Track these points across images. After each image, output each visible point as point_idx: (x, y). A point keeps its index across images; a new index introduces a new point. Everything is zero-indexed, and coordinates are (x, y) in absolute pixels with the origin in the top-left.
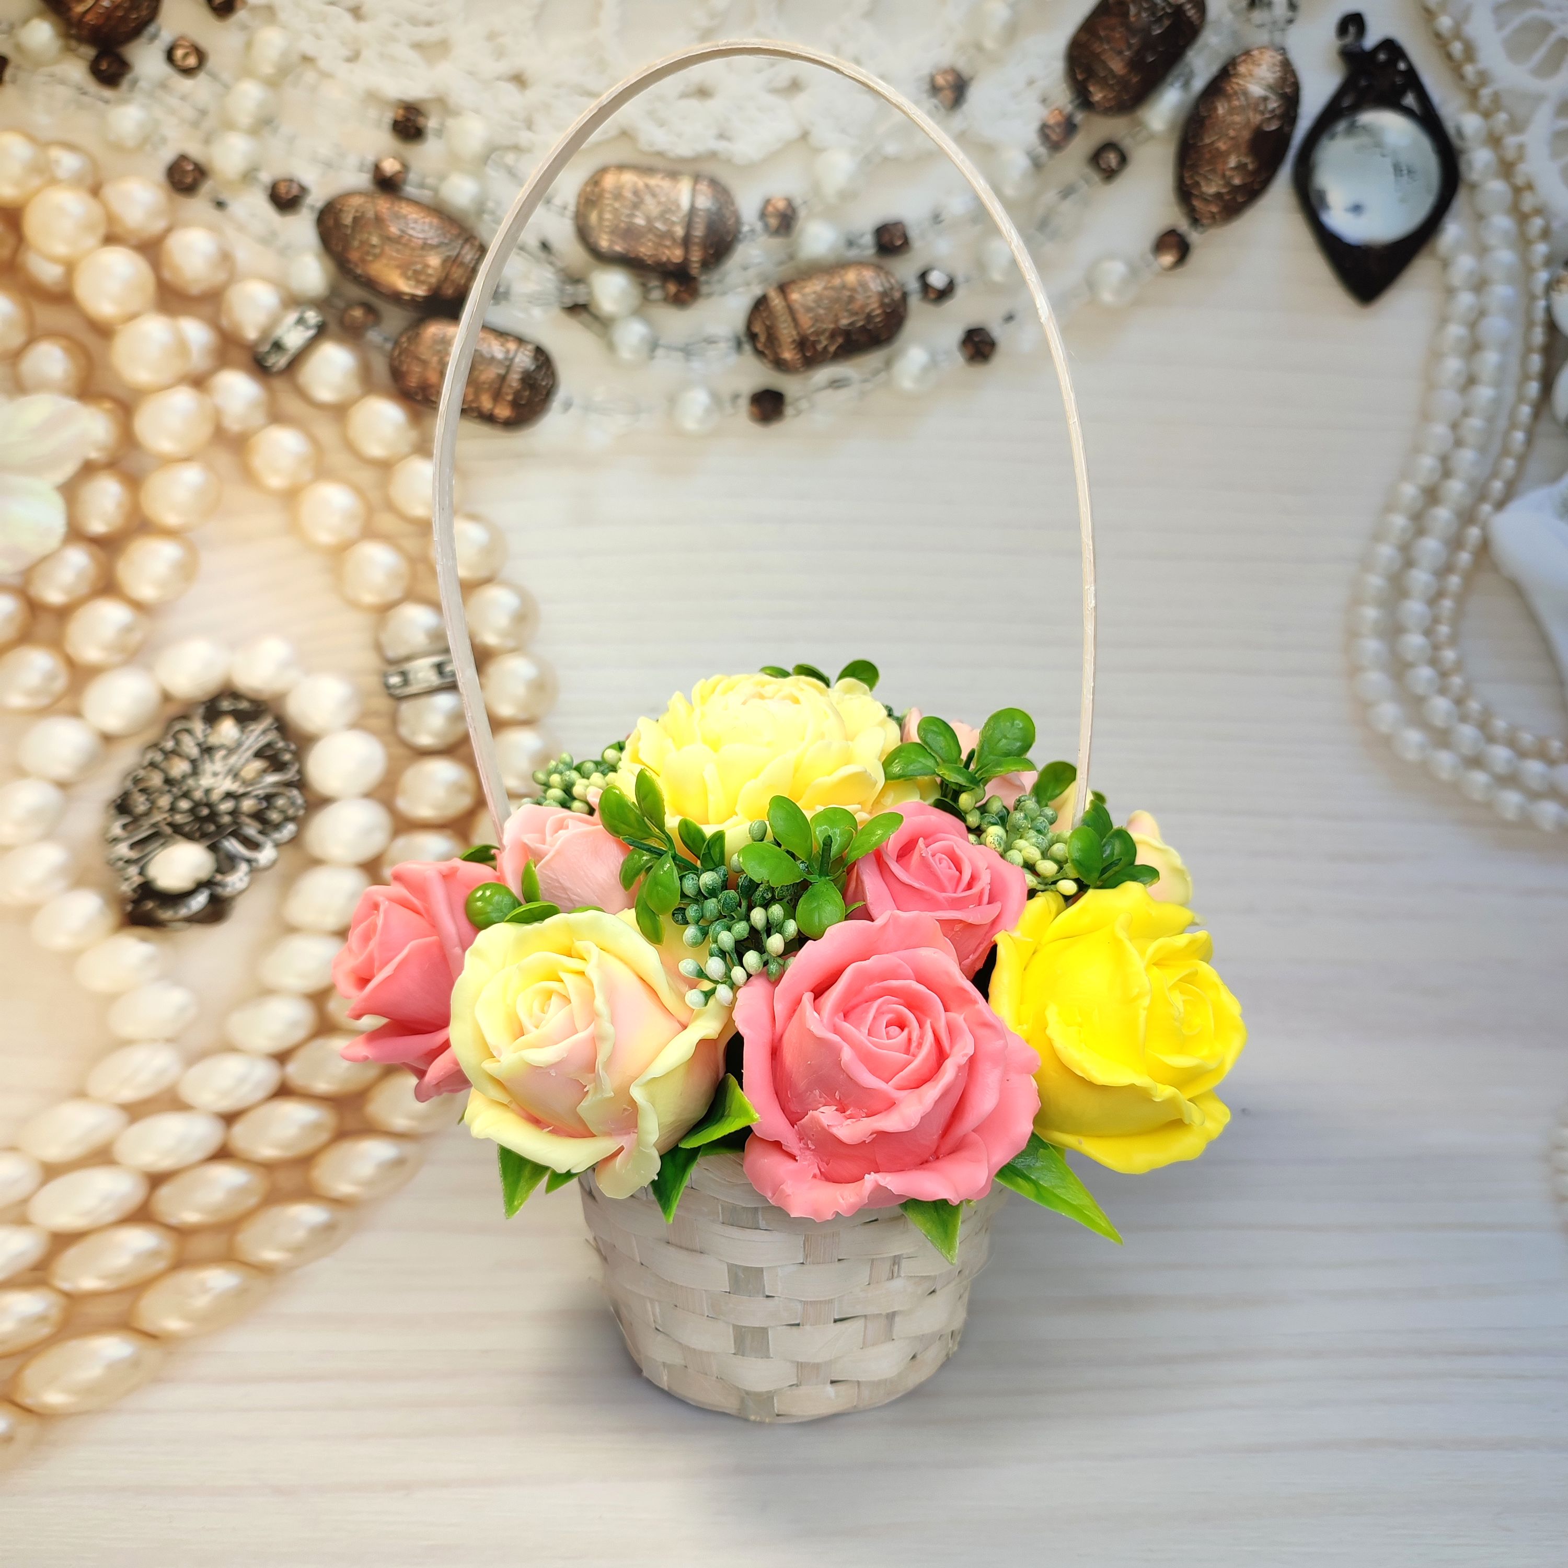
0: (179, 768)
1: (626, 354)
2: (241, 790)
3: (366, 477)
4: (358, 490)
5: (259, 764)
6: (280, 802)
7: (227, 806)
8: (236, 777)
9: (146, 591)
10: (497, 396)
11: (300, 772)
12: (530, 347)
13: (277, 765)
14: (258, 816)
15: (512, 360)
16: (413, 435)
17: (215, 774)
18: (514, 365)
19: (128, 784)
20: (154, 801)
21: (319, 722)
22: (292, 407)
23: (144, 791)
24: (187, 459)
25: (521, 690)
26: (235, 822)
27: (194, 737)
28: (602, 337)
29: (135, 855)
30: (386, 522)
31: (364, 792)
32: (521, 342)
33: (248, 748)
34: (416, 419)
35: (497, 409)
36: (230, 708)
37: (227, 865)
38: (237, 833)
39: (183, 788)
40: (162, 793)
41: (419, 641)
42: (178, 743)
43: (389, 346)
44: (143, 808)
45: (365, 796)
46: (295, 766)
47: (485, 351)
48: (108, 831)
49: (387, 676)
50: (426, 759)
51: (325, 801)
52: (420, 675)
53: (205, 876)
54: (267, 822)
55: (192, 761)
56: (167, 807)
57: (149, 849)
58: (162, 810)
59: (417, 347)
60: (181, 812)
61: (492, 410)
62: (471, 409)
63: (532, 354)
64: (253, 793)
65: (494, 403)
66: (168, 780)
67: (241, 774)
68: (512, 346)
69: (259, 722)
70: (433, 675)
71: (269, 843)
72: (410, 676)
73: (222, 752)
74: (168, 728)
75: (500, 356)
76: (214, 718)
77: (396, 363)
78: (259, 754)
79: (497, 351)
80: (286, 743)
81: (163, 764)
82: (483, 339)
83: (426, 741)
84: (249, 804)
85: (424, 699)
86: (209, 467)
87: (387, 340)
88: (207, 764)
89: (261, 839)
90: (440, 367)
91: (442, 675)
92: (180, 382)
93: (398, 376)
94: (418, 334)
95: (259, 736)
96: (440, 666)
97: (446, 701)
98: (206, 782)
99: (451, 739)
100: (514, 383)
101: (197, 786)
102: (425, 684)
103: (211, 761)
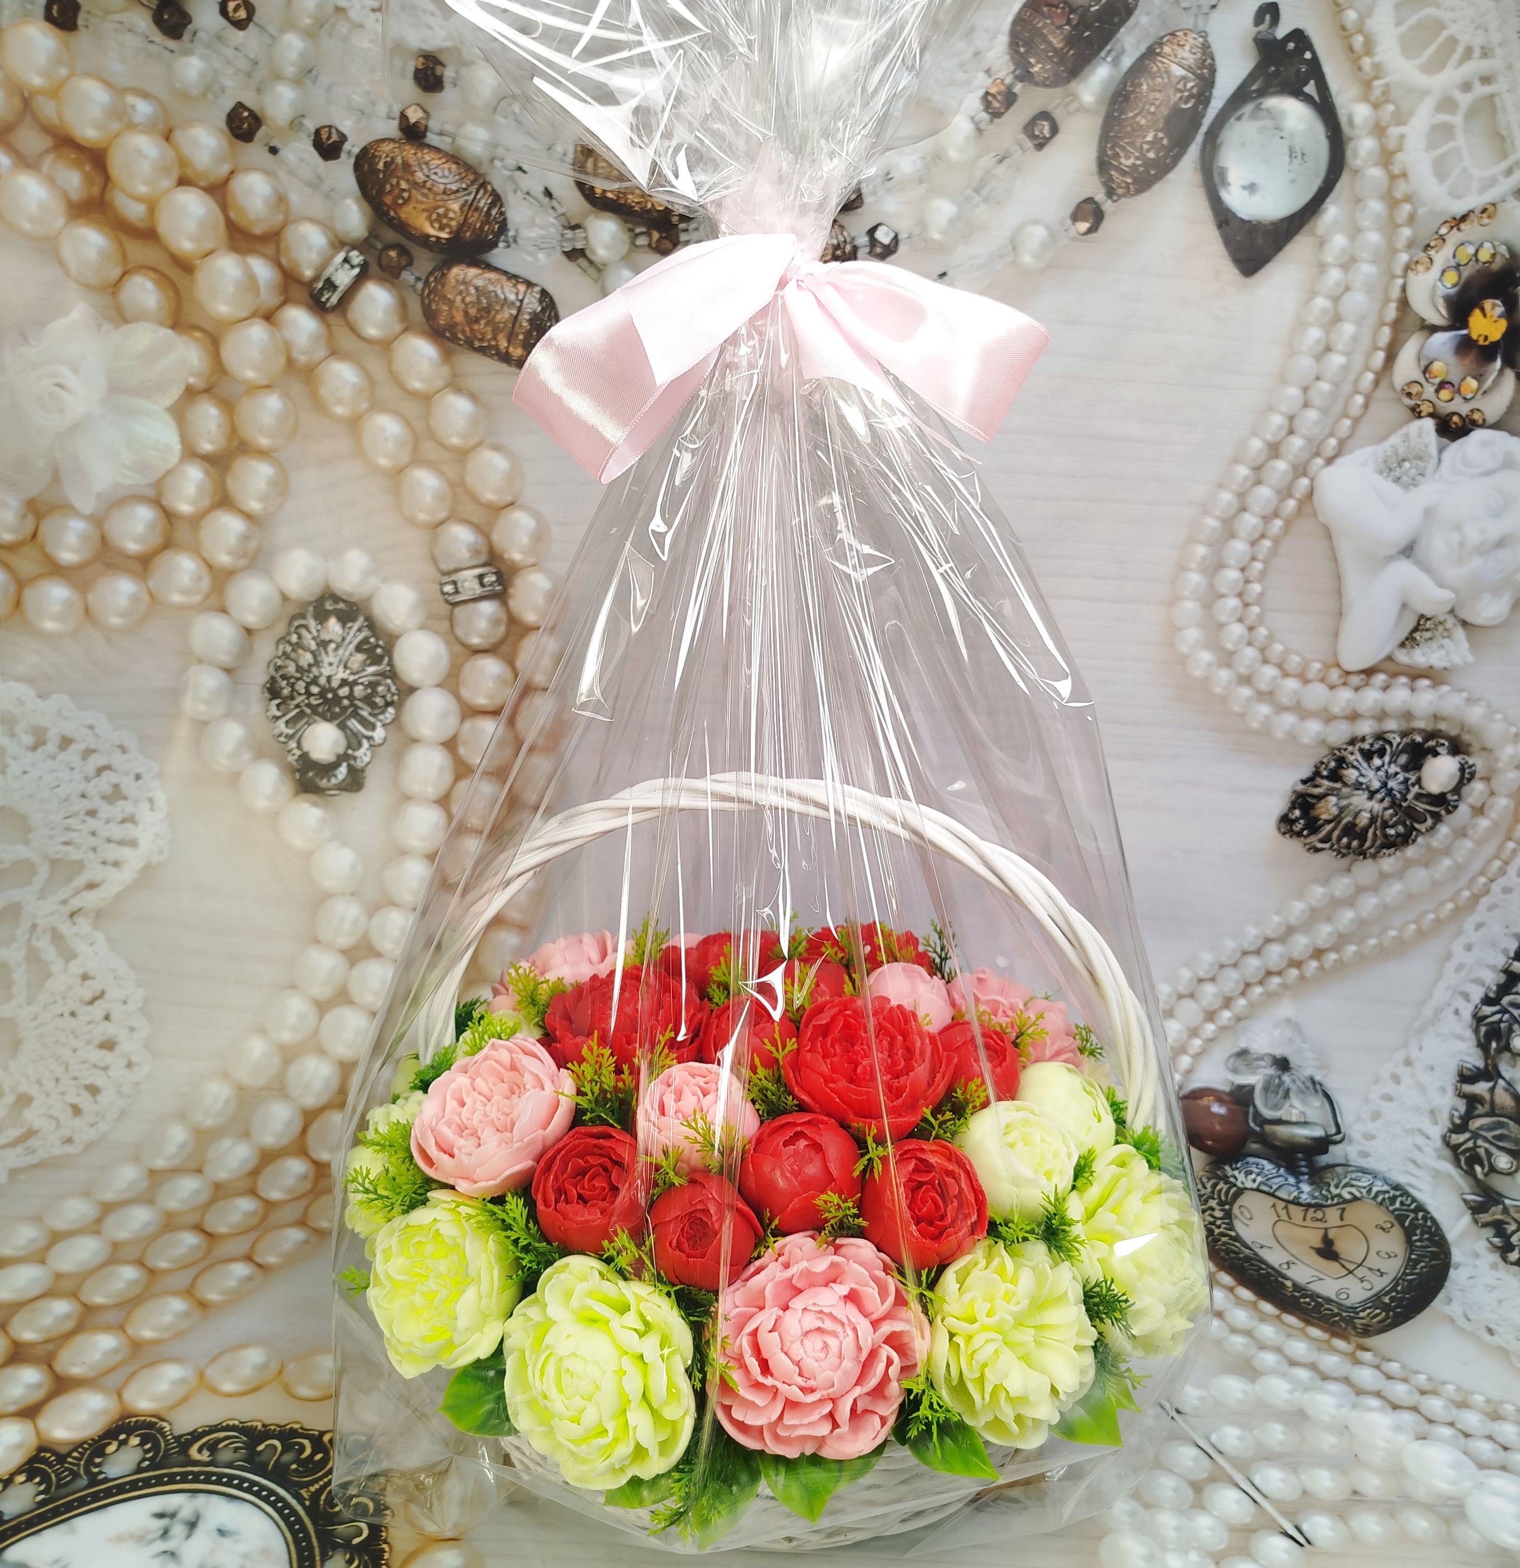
0: (306, 659)
2: (351, 678)
3: (412, 408)
4: (406, 421)
5: (361, 657)
6: (380, 689)
7: (344, 692)
8: (346, 667)
9: (254, 505)
10: (511, 338)
11: (390, 664)
12: (537, 289)
13: (377, 660)
14: (368, 700)
15: (521, 301)
16: (445, 370)
17: (331, 664)
18: (524, 306)
19: (272, 671)
20: (292, 686)
21: (397, 622)
22: (346, 340)
23: (284, 677)
24: (268, 386)
25: (541, 601)
26: (352, 705)
27: (310, 632)
28: (596, 281)
29: (291, 732)
30: (430, 450)
31: (437, 682)
32: (530, 284)
33: (350, 643)
34: (447, 355)
35: (511, 349)
36: (331, 608)
37: (354, 741)
38: (355, 714)
39: (311, 675)
40: (298, 679)
41: (463, 555)
42: (300, 637)
43: (420, 285)
44: (286, 692)
45: (438, 686)
46: (386, 659)
47: (499, 292)
48: (267, 711)
49: (442, 585)
50: (478, 656)
51: (412, 690)
52: (466, 584)
53: (341, 750)
54: (373, 705)
55: (313, 653)
56: (303, 691)
57: (298, 726)
58: (300, 694)
59: (443, 286)
60: (313, 695)
61: (507, 348)
62: (490, 347)
63: (538, 296)
64: (360, 681)
65: (509, 342)
66: (299, 669)
67: (349, 665)
68: (522, 288)
69: (354, 620)
70: (475, 585)
71: (379, 724)
72: (459, 585)
73: (333, 646)
74: (290, 623)
75: (512, 297)
76: (322, 617)
77: (427, 301)
78: (359, 649)
79: (509, 292)
80: (377, 640)
81: (293, 655)
82: (498, 280)
83: (475, 641)
84: (359, 690)
85: (471, 606)
86: (286, 395)
87: (418, 279)
88: (324, 655)
89: (372, 719)
90: (463, 306)
91: (482, 585)
92: (254, 315)
93: (429, 314)
94: (444, 275)
95: (356, 633)
96: (481, 577)
97: (488, 608)
98: (326, 671)
99: (494, 640)
100: (525, 324)
101: (321, 675)
102: (471, 592)
103: (326, 653)
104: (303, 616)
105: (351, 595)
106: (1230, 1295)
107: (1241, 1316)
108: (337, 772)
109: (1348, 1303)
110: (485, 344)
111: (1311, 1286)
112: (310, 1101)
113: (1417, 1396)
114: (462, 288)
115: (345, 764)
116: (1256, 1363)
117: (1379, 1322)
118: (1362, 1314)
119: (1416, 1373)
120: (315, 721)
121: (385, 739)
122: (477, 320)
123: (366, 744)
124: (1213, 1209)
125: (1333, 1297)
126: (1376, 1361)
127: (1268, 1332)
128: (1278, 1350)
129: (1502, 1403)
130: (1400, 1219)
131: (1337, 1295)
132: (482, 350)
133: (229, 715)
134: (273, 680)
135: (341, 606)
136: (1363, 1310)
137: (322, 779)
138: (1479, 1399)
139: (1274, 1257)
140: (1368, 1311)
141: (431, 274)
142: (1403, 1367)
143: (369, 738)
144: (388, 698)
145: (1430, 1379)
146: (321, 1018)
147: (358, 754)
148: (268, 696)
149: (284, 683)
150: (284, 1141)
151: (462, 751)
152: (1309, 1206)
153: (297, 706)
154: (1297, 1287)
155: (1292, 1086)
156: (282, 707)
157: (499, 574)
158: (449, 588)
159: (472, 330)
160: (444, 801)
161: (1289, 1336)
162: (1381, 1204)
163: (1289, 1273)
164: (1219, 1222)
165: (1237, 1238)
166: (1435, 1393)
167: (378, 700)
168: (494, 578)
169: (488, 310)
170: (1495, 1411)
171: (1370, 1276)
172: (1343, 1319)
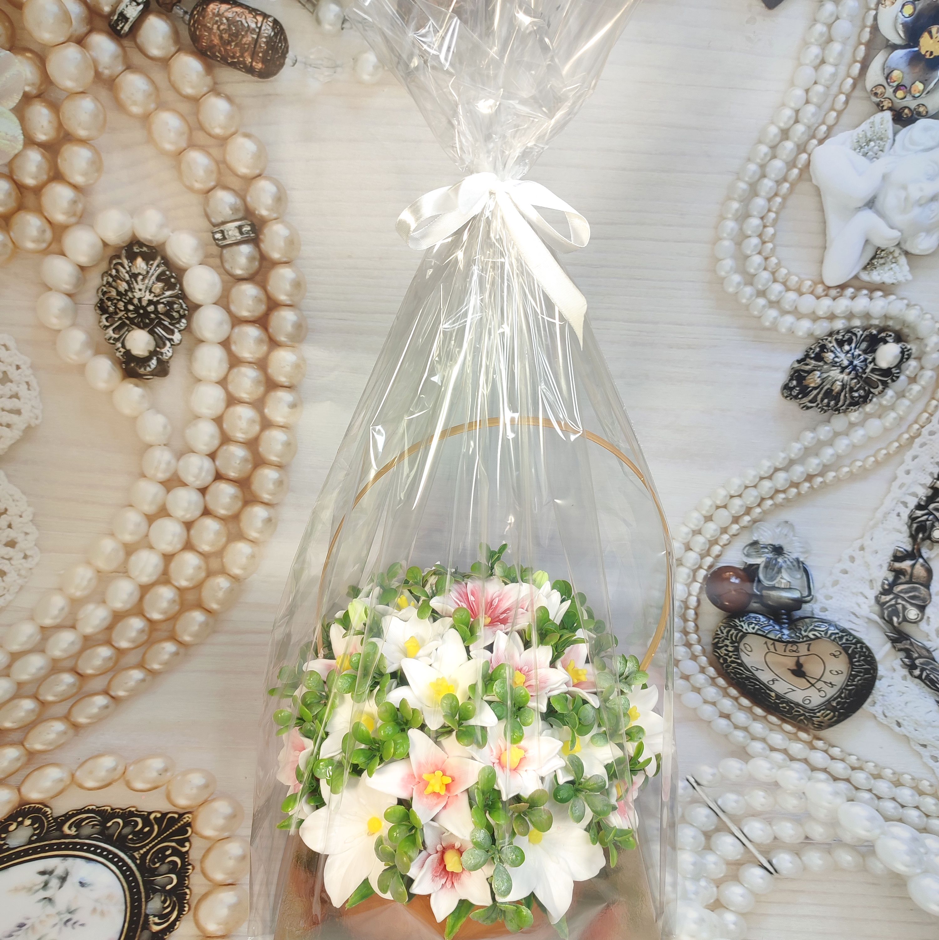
0: (123, 286)
1: (327, 27)
2: (155, 299)
3: (185, 107)
4: (182, 116)
5: (160, 285)
6: (175, 306)
7: (151, 308)
8: (151, 292)
9: (79, 179)
10: (253, 55)
11: (181, 289)
12: (271, 19)
13: (171, 287)
14: (168, 314)
15: (260, 28)
16: (209, 80)
17: (140, 290)
18: (262, 31)
19: (100, 294)
20: (115, 305)
21: (184, 260)
22: (137, 59)
23: (109, 299)
24: (82, 93)
25: (282, 244)
26: (158, 317)
27: (124, 268)
28: (312, 13)
29: (117, 336)
30: (201, 138)
31: (214, 301)
32: (265, 16)
33: (153, 275)
34: (209, 69)
35: (254, 64)
36: (138, 251)
37: (160, 342)
38: (160, 324)
39: (128, 298)
40: (118, 300)
41: (227, 212)
42: (117, 271)
43: (187, 17)
44: (111, 309)
45: (215, 304)
46: (178, 286)
47: (244, 21)
48: (100, 322)
49: (214, 233)
50: (241, 283)
51: (197, 307)
52: (230, 233)
53: (152, 348)
54: (171, 318)
55: (127, 282)
56: (123, 309)
57: (121, 333)
58: (121, 311)
59: (204, 18)
60: (130, 311)
61: (251, 63)
62: (239, 62)
63: (271, 24)
64: (161, 301)
65: (252, 59)
66: (119, 293)
67: (153, 290)
68: (260, 19)
69: (154, 259)
70: (238, 234)
71: (176, 330)
72: (226, 233)
73: (141, 277)
74: (110, 262)
75: (253, 25)
76: (132, 257)
77: (193, 29)
78: (158, 279)
79: (251, 22)
80: (171, 273)
81: (114, 284)
82: (242, 12)
83: (239, 272)
84: (161, 307)
85: (235, 248)
86: (96, 99)
87: (186, 13)
88: (135, 284)
89: (172, 327)
90: (218, 32)
91: (241, 233)
92: (69, 40)
93: (195, 39)
94: (203, 9)
95: (156, 269)
96: (240, 228)
97: (246, 249)
98: (138, 295)
99: (251, 271)
100: (263, 45)
101: (134, 297)
102: (234, 239)
103: (137, 282)
104: (119, 257)
105: (151, 241)
106: (735, 703)
107: (741, 717)
108: (150, 363)
109: (810, 706)
110: (236, 60)
111: (787, 695)
112: (145, 579)
113: (849, 771)
114: (217, 18)
115: (155, 358)
116: (749, 750)
117: (829, 719)
118: (818, 714)
119: (850, 755)
120: (133, 329)
121: (181, 341)
122: (229, 43)
123: (168, 344)
124: (727, 646)
125: (801, 703)
126: (825, 747)
127: (758, 728)
128: (764, 740)
129: (903, 774)
130: (846, 649)
131: (803, 701)
132: (233, 65)
133: (74, 325)
134: (101, 300)
135: (145, 249)
136: (819, 712)
137: (140, 368)
138: (888, 772)
139: (765, 677)
140: (822, 712)
141: (195, 8)
142: (842, 751)
143: (170, 340)
144: (181, 312)
145: (858, 759)
146: (150, 526)
147: (164, 350)
148: (99, 312)
149: (109, 303)
150: (128, 606)
151: (233, 348)
152: (788, 642)
153: (120, 319)
154: (778, 696)
155: (784, 565)
156: (110, 319)
157: (252, 225)
158: (218, 236)
159: (226, 50)
160: (223, 382)
161: (771, 730)
162: (834, 640)
163: (773, 687)
164: (731, 654)
165: (742, 664)
166: (861, 769)
167: (175, 314)
168: (249, 228)
169: (237, 35)
170: (898, 780)
171: (826, 688)
172: (806, 718)
